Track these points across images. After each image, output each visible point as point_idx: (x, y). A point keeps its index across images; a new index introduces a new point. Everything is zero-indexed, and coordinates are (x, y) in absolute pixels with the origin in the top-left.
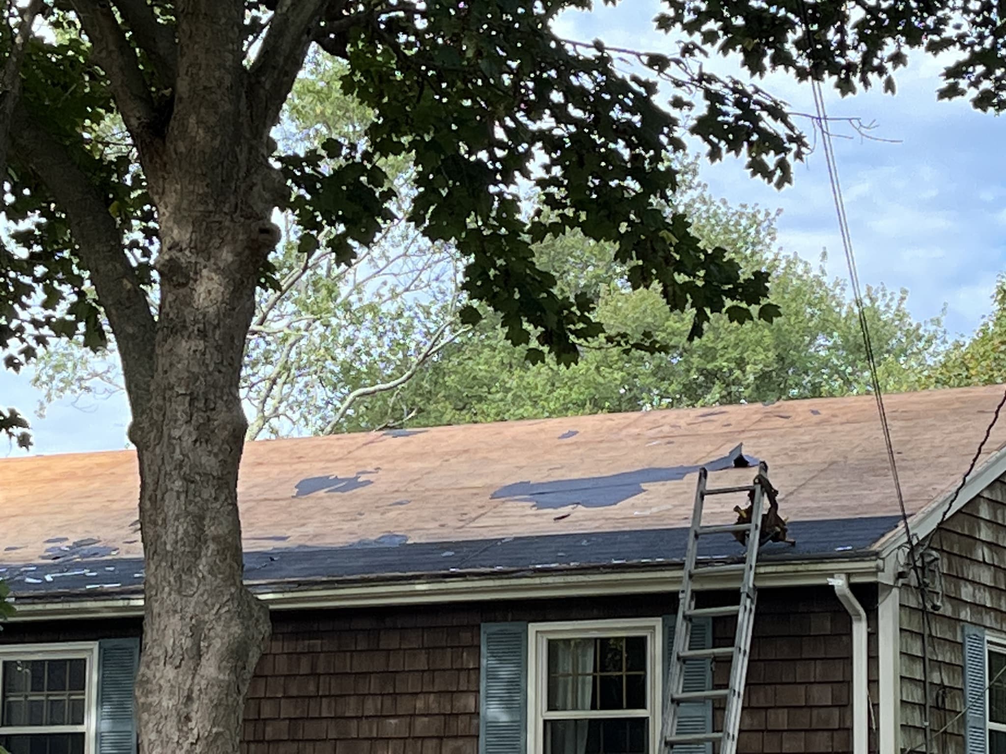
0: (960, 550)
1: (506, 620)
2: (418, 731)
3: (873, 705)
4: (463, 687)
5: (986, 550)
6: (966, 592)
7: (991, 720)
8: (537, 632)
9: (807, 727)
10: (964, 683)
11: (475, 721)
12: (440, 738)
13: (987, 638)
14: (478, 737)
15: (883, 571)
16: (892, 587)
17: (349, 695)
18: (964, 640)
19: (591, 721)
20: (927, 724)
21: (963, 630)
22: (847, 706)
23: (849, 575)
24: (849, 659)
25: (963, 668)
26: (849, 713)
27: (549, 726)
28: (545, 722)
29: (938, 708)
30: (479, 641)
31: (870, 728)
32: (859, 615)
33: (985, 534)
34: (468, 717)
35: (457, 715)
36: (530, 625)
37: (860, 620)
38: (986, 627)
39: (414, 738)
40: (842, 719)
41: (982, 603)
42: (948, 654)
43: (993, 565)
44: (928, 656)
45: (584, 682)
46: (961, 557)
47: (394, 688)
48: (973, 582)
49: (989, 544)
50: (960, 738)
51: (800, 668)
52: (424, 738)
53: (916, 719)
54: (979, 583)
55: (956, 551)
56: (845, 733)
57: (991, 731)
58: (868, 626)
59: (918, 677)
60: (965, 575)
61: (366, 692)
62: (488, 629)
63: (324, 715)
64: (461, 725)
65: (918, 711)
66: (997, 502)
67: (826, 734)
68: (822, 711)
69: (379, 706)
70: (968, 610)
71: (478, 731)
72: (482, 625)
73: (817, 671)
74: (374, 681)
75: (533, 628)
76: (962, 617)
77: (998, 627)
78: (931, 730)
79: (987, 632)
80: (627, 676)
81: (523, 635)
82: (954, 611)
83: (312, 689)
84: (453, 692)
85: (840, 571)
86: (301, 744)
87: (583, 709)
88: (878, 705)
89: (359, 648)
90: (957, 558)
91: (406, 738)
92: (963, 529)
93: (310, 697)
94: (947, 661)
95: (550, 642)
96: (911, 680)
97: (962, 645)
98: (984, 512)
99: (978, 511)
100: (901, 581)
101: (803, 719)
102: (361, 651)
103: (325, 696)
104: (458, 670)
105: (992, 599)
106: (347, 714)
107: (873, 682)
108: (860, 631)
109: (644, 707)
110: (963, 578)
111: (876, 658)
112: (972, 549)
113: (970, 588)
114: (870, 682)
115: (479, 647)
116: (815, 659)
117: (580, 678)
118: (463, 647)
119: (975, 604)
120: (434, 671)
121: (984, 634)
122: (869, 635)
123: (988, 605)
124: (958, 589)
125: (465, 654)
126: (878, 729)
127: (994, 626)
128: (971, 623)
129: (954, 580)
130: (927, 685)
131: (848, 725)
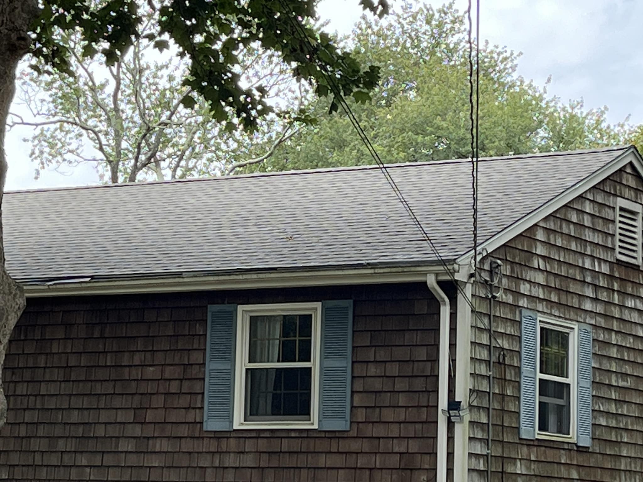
0: (520, 260)
1: (223, 303)
2: (167, 376)
3: (452, 360)
4: (196, 346)
5: (541, 261)
6: (524, 288)
7: (541, 372)
8: (243, 311)
9: (410, 374)
10: (520, 347)
11: (202, 369)
12: (181, 380)
13: (539, 319)
14: (204, 379)
15: (458, 272)
16: (466, 283)
17: (124, 352)
18: (521, 319)
19: (277, 369)
20: (491, 373)
21: (521, 312)
22: (436, 361)
23: (437, 275)
24: (437, 330)
25: (520, 337)
26: (437, 364)
27: (249, 372)
28: (247, 370)
29: (499, 363)
30: (207, 316)
31: (450, 376)
32: (444, 301)
33: (540, 250)
34: (198, 366)
35: (192, 365)
36: (239, 306)
37: (445, 304)
38: (539, 311)
39: (165, 380)
40: (432, 369)
41: (537, 295)
42: (509, 328)
43: (546, 271)
44: (493, 329)
45: (273, 344)
46: (520, 264)
47: (153, 348)
48: (530, 282)
49: (544, 257)
50: (517, 384)
51: (407, 335)
52: (170, 380)
53: (483, 370)
54: (534, 283)
55: (517, 260)
56: (434, 378)
57: (540, 380)
58: (451, 309)
59: (485, 343)
60: (524, 277)
61: (135, 349)
62: (213, 308)
63: (108, 364)
64: (194, 372)
65: (484, 365)
66: (550, 229)
67: (422, 379)
68: (420, 363)
69: (143, 358)
70: (525, 299)
71: (205, 375)
72: (209, 306)
73: (417, 338)
74: (140, 342)
75: (240, 308)
76: (521, 304)
77: (549, 312)
78: (493, 378)
79: (539, 314)
80: (299, 340)
81: (235, 312)
82: (514, 300)
83: (101, 348)
84: (189, 350)
85: (430, 272)
86: (93, 383)
87: (272, 362)
88: (455, 360)
89: (131, 321)
90: (518, 266)
91: (159, 380)
92: (523, 246)
93: (100, 352)
94: (508, 332)
95: (251, 317)
96: (480, 345)
97: (520, 323)
98: (540, 235)
99: (535, 235)
100: (473, 279)
101: (408, 370)
102: (133, 322)
103: (110, 352)
104: (193, 335)
105: (544, 293)
106: (123, 364)
107: (453, 346)
108: (445, 312)
109: (309, 360)
110: (522, 279)
111: (455, 329)
112: (530, 260)
113: (528, 286)
114: (450, 345)
115: (206, 320)
116: (417, 330)
117: (271, 342)
118: (197, 321)
119: (530, 296)
120: (178, 336)
121: (536, 315)
122: (451, 314)
123: (541, 296)
124: (518, 286)
125: (198, 325)
126: (455, 376)
127: (545, 311)
128: (527, 308)
129: (514, 279)
130: (492, 348)
131: (436, 373)
